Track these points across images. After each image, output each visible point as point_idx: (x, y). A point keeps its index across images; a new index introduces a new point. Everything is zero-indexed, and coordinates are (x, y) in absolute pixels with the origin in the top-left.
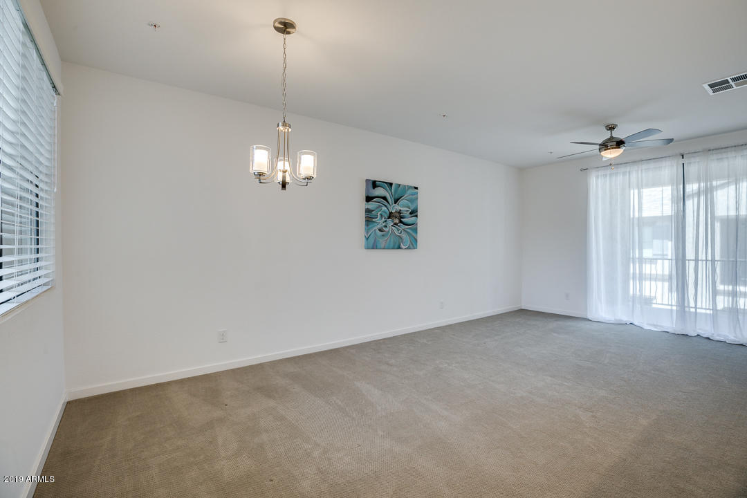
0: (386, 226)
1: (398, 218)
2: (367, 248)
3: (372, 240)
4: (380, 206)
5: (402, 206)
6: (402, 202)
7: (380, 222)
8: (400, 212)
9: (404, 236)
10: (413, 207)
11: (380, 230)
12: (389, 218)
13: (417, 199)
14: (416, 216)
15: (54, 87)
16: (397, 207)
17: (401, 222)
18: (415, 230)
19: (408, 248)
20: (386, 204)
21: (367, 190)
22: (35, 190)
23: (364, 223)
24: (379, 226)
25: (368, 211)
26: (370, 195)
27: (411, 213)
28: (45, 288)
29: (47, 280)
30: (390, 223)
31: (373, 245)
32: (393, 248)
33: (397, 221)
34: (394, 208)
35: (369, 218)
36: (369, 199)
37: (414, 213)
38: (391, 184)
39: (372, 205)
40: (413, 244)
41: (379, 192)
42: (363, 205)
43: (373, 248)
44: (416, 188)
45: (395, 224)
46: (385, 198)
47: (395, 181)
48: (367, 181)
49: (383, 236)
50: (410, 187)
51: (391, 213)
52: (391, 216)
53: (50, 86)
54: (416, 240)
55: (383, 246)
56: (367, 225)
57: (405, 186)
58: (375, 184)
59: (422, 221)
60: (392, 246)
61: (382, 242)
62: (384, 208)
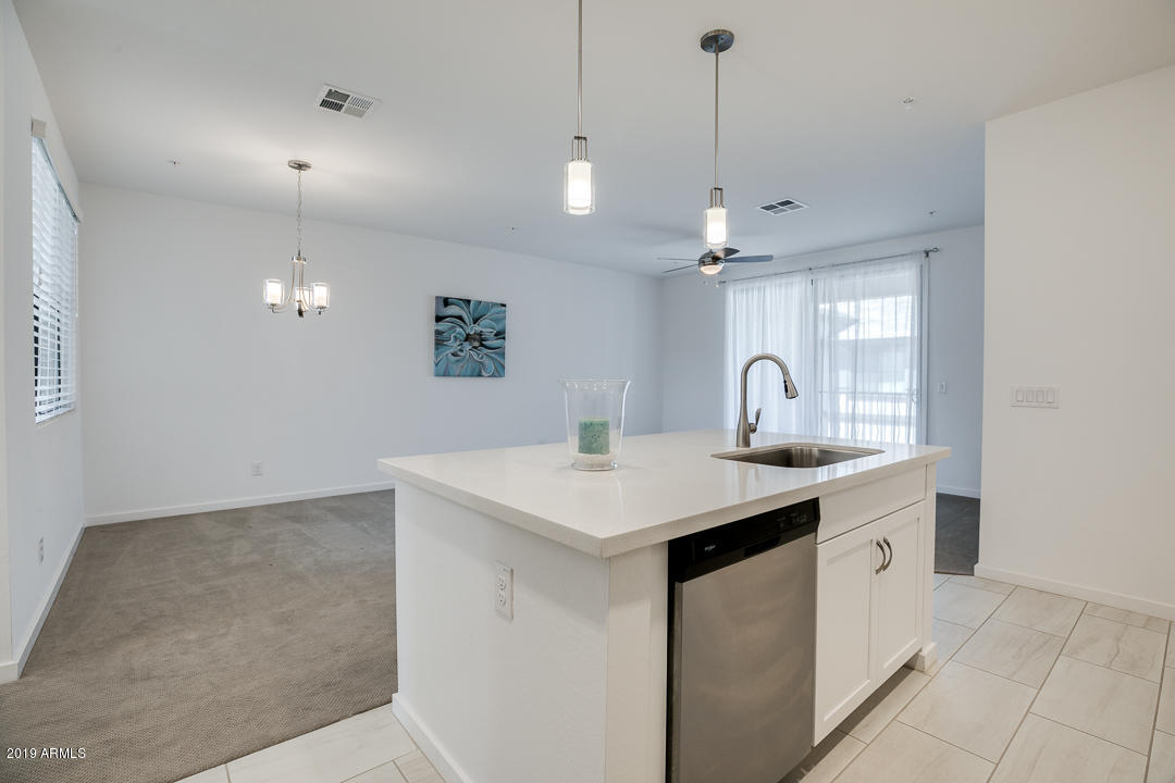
0: (461, 351)
1: (479, 340)
2: (437, 375)
3: (442, 366)
4: (453, 327)
5: (484, 327)
6: (483, 322)
7: (453, 346)
8: (480, 334)
9: (487, 361)
10: (498, 328)
11: (454, 355)
12: (466, 340)
13: (504, 318)
14: (504, 338)
15: (75, 216)
16: (477, 328)
17: (482, 345)
18: (503, 355)
19: (493, 376)
20: (462, 324)
21: (437, 308)
22: (57, 316)
23: (433, 346)
24: (452, 351)
25: (438, 333)
26: (440, 315)
27: (496, 335)
28: (65, 410)
29: (67, 402)
30: (467, 346)
31: (445, 373)
32: (471, 376)
33: (476, 344)
34: (473, 329)
35: (440, 341)
36: (439, 319)
37: (500, 335)
38: (469, 301)
39: (443, 326)
40: (499, 372)
41: (453, 310)
42: (433, 326)
43: (444, 375)
44: (504, 305)
45: (475, 348)
46: (460, 318)
47: (474, 297)
48: (437, 297)
49: (458, 361)
50: (494, 305)
51: (468, 335)
52: (468, 338)
53: (70, 215)
54: (504, 367)
55: (457, 373)
56: (437, 349)
57: (487, 303)
58: (446, 302)
59: (510, 345)
60: (469, 372)
61: (456, 369)
62: (459, 330)
